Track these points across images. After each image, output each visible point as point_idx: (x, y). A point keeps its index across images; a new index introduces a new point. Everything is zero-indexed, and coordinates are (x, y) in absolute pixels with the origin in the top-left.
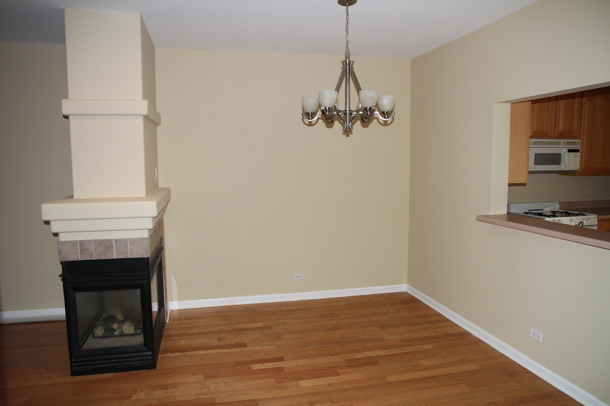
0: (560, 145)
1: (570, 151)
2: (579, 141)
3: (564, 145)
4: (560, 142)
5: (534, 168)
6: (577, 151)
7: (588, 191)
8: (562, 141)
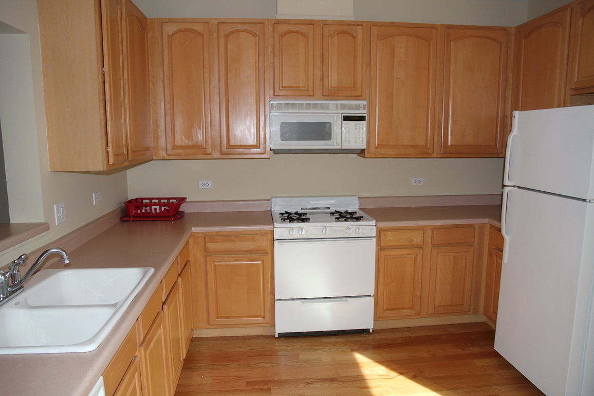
0: (328, 108)
1: (346, 118)
2: (365, 102)
3: (337, 109)
4: (328, 105)
5: (282, 145)
6: (362, 118)
7: (415, 182)
8: (332, 103)
